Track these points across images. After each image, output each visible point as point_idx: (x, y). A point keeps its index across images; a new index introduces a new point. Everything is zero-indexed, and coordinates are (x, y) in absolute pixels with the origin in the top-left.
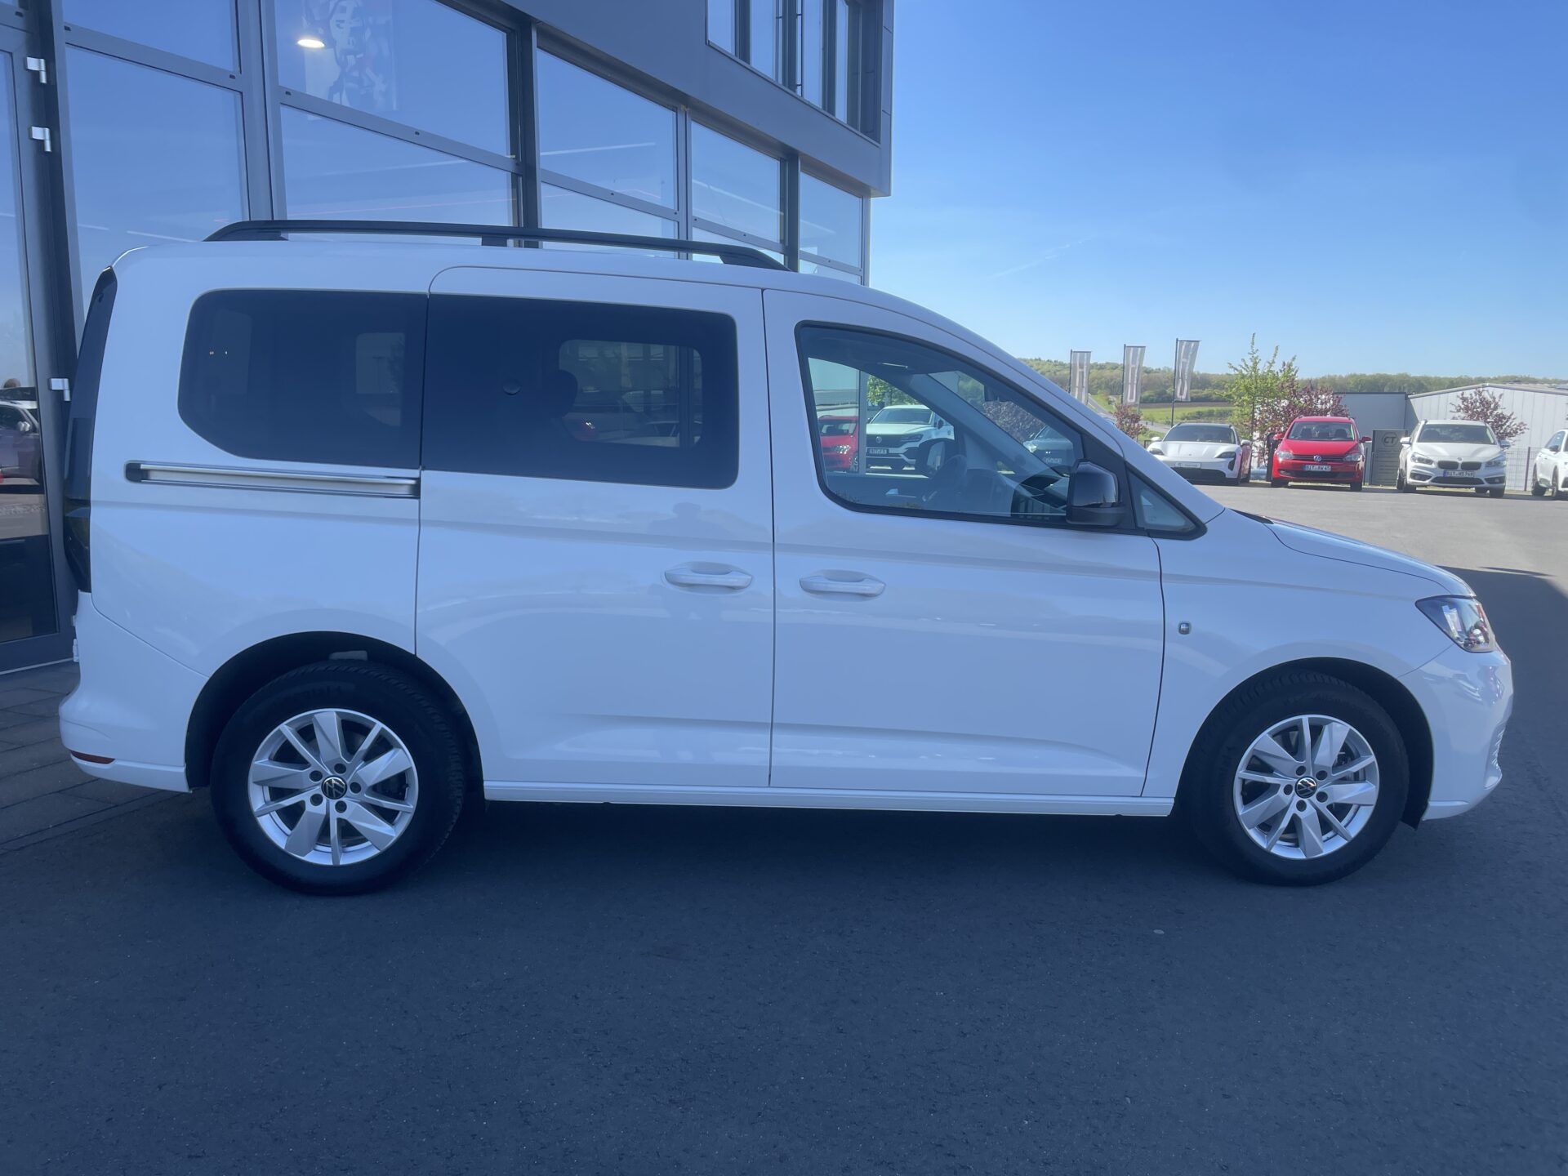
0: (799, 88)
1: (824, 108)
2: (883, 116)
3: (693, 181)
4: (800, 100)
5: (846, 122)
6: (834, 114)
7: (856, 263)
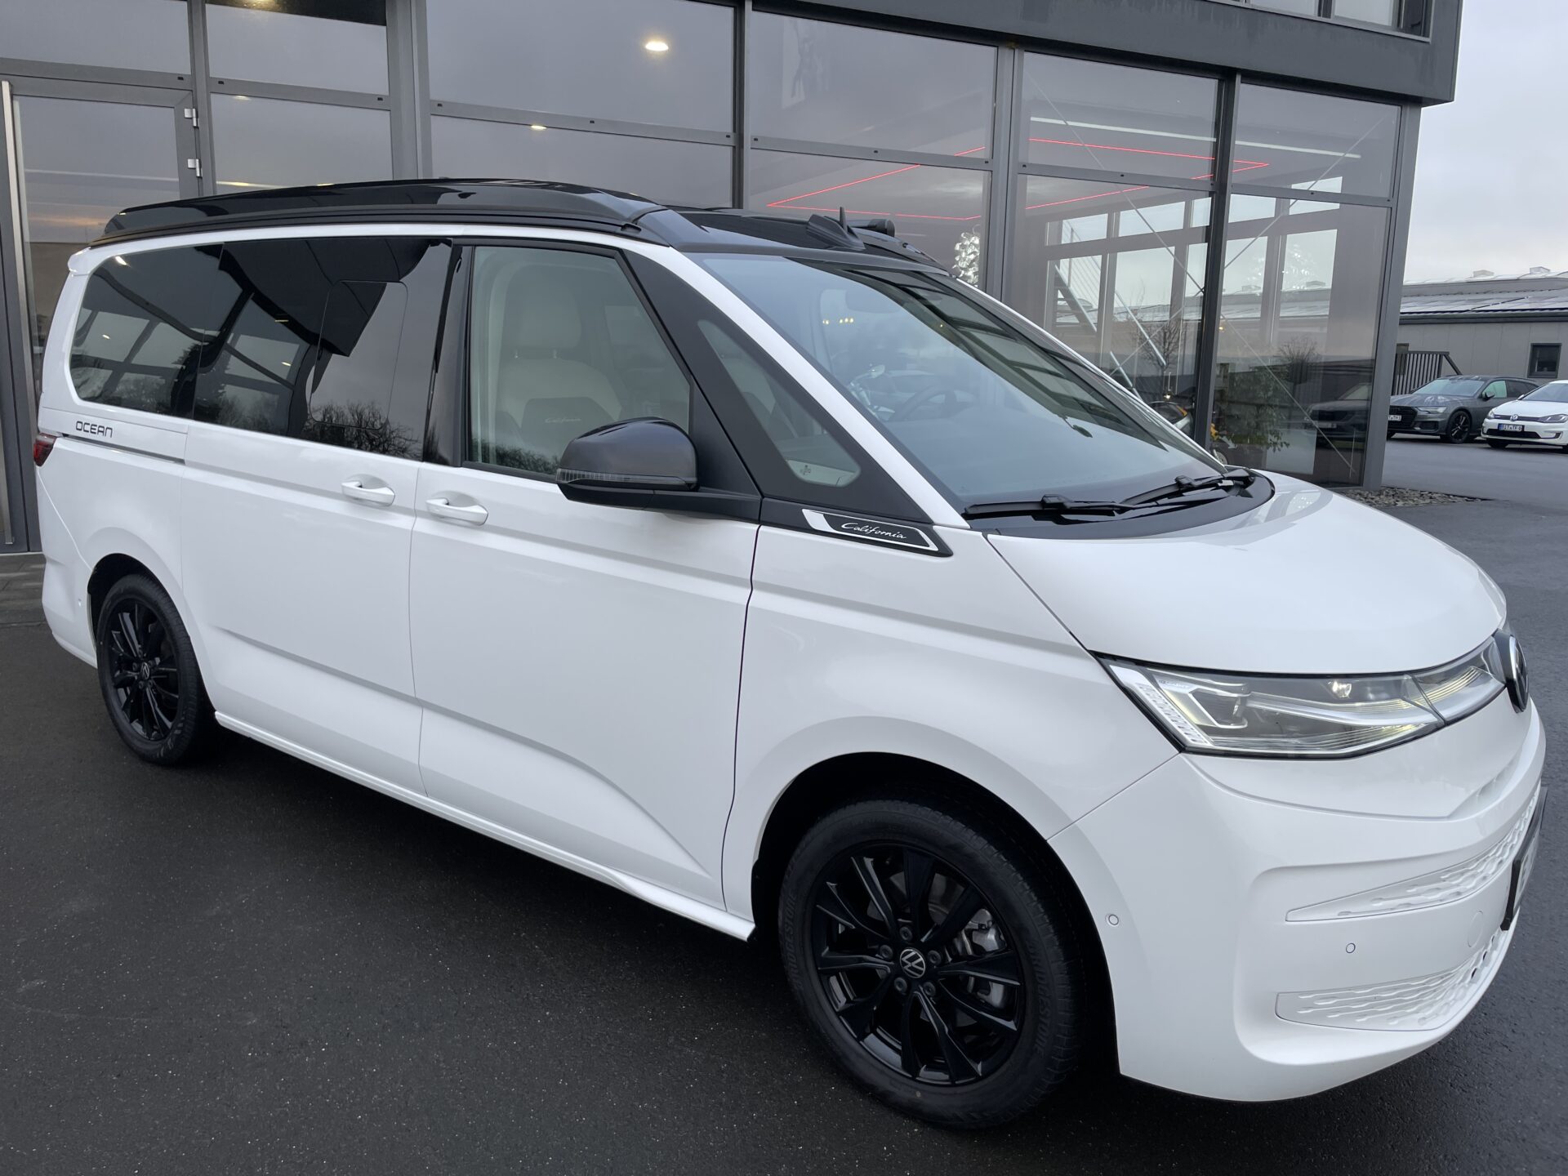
3: (1025, 118)
7: (1384, 192)
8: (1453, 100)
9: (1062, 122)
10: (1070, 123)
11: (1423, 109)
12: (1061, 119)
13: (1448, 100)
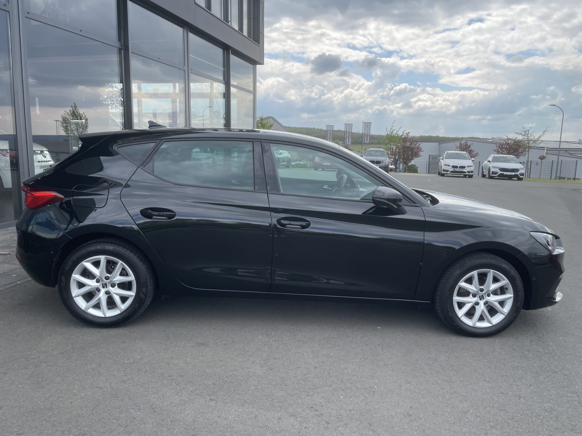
0: (230, 22)
1: (239, 30)
2: (261, 35)
3: (190, 55)
4: (230, 27)
5: (247, 36)
6: (243, 33)
7: (252, 89)
8: (264, 64)
9: (195, 57)
10: (197, 58)
11: (257, 66)
12: (195, 56)
13: (263, 63)
